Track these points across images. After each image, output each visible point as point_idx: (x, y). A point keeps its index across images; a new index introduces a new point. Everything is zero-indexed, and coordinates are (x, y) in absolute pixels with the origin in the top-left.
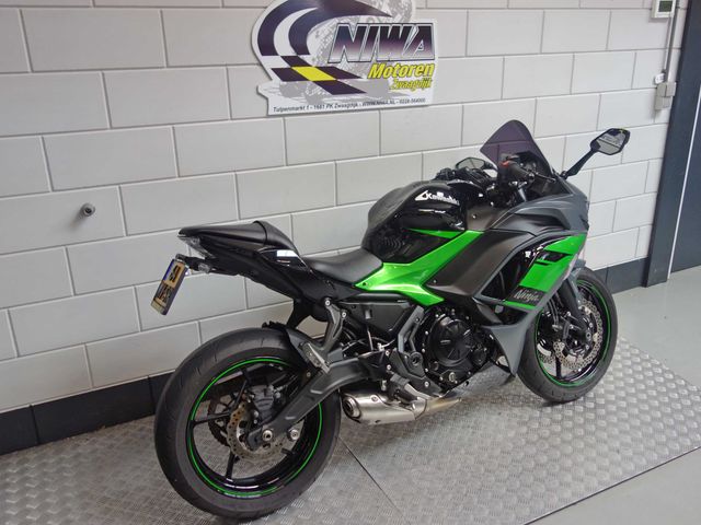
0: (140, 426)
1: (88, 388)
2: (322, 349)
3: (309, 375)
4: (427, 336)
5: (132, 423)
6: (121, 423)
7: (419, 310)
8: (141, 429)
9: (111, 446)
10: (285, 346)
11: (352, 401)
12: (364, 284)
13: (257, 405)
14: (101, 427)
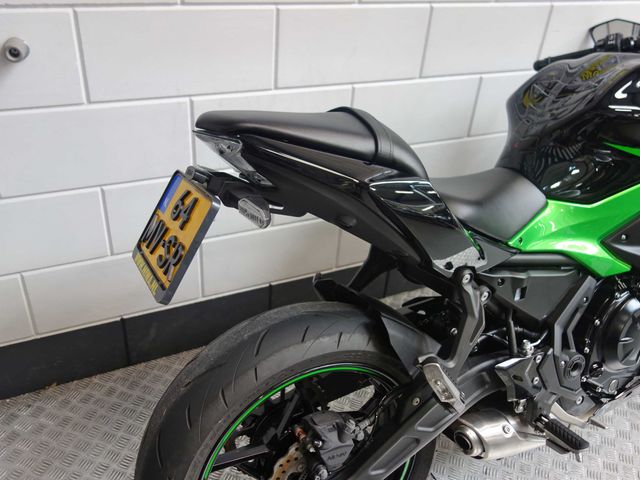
0: (110, 384)
1: (31, 335)
2: (451, 364)
3: (416, 401)
4: (596, 327)
5: (96, 379)
6: (81, 378)
7: (590, 283)
8: (111, 392)
9: (66, 421)
10: (375, 346)
11: (471, 434)
12: (521, 240)
13: (325, 457)
14: (50, 385)
